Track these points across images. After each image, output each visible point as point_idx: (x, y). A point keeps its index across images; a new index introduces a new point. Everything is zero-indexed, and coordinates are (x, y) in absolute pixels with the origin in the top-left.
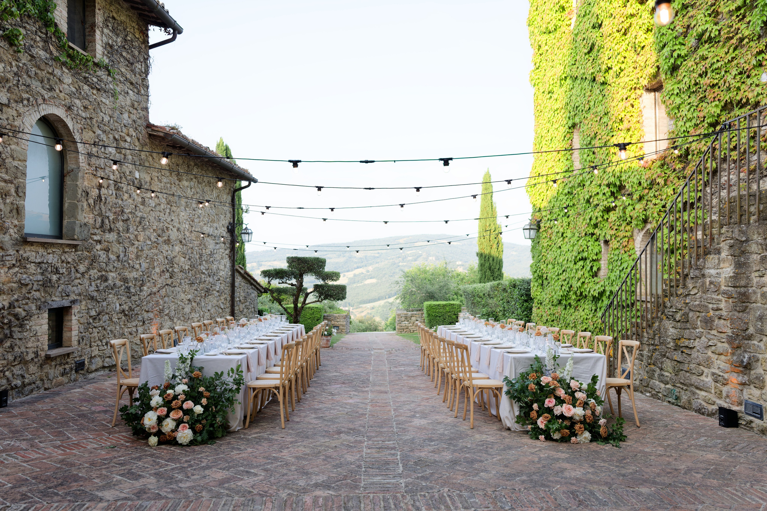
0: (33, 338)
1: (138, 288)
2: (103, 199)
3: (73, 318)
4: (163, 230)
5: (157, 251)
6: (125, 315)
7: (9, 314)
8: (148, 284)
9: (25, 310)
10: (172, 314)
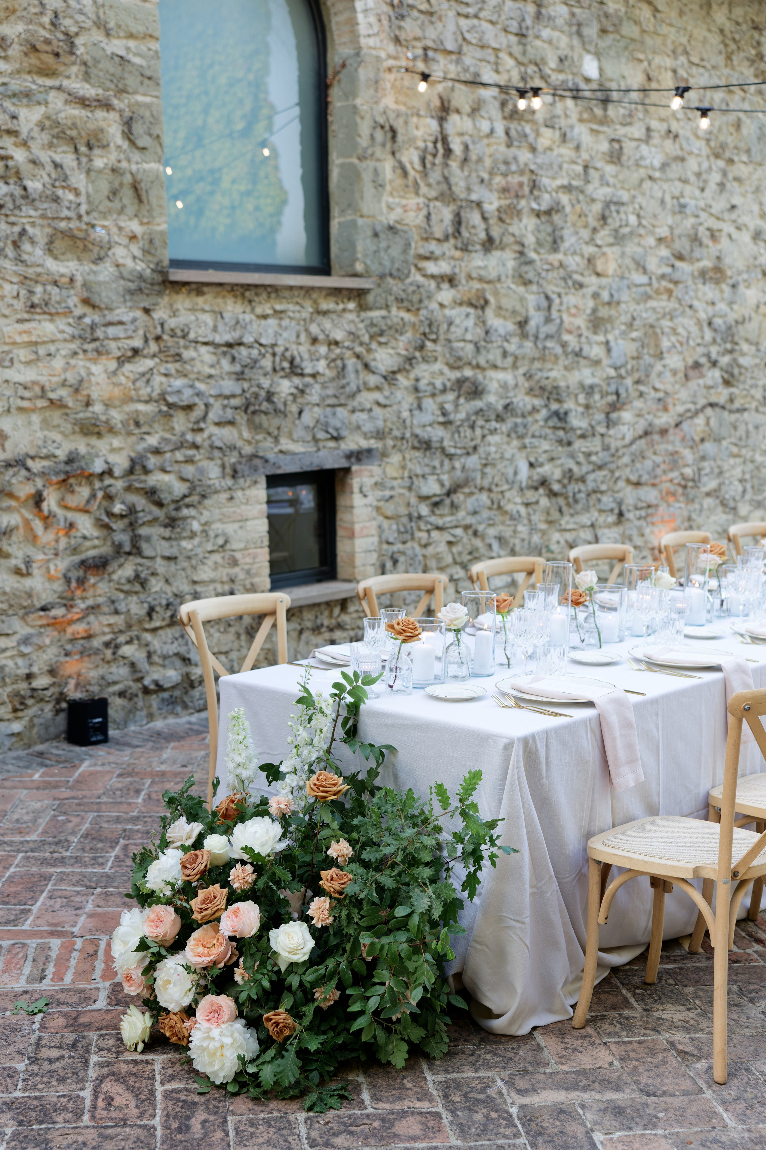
0: (217, 557)
1: (600, 416)
2: (456, 147)
3: (357, 500)
4: (695, 239)
5: (672, 304)
6: (553, 494)
7: (129, 489)
8: (638, 404)
9: (183, 479)
10: (733, 489)
